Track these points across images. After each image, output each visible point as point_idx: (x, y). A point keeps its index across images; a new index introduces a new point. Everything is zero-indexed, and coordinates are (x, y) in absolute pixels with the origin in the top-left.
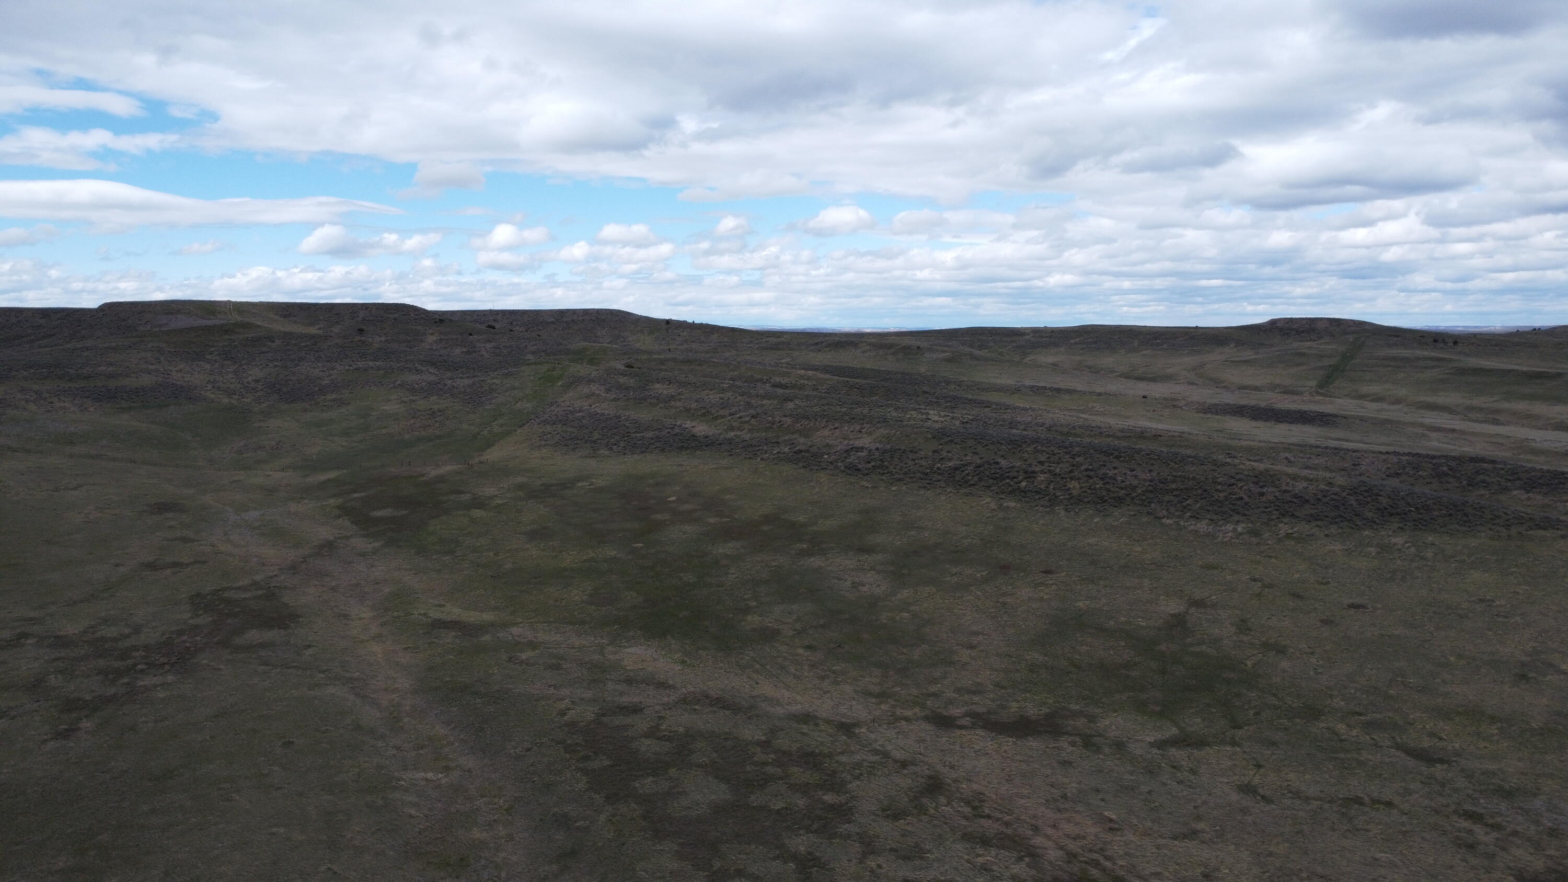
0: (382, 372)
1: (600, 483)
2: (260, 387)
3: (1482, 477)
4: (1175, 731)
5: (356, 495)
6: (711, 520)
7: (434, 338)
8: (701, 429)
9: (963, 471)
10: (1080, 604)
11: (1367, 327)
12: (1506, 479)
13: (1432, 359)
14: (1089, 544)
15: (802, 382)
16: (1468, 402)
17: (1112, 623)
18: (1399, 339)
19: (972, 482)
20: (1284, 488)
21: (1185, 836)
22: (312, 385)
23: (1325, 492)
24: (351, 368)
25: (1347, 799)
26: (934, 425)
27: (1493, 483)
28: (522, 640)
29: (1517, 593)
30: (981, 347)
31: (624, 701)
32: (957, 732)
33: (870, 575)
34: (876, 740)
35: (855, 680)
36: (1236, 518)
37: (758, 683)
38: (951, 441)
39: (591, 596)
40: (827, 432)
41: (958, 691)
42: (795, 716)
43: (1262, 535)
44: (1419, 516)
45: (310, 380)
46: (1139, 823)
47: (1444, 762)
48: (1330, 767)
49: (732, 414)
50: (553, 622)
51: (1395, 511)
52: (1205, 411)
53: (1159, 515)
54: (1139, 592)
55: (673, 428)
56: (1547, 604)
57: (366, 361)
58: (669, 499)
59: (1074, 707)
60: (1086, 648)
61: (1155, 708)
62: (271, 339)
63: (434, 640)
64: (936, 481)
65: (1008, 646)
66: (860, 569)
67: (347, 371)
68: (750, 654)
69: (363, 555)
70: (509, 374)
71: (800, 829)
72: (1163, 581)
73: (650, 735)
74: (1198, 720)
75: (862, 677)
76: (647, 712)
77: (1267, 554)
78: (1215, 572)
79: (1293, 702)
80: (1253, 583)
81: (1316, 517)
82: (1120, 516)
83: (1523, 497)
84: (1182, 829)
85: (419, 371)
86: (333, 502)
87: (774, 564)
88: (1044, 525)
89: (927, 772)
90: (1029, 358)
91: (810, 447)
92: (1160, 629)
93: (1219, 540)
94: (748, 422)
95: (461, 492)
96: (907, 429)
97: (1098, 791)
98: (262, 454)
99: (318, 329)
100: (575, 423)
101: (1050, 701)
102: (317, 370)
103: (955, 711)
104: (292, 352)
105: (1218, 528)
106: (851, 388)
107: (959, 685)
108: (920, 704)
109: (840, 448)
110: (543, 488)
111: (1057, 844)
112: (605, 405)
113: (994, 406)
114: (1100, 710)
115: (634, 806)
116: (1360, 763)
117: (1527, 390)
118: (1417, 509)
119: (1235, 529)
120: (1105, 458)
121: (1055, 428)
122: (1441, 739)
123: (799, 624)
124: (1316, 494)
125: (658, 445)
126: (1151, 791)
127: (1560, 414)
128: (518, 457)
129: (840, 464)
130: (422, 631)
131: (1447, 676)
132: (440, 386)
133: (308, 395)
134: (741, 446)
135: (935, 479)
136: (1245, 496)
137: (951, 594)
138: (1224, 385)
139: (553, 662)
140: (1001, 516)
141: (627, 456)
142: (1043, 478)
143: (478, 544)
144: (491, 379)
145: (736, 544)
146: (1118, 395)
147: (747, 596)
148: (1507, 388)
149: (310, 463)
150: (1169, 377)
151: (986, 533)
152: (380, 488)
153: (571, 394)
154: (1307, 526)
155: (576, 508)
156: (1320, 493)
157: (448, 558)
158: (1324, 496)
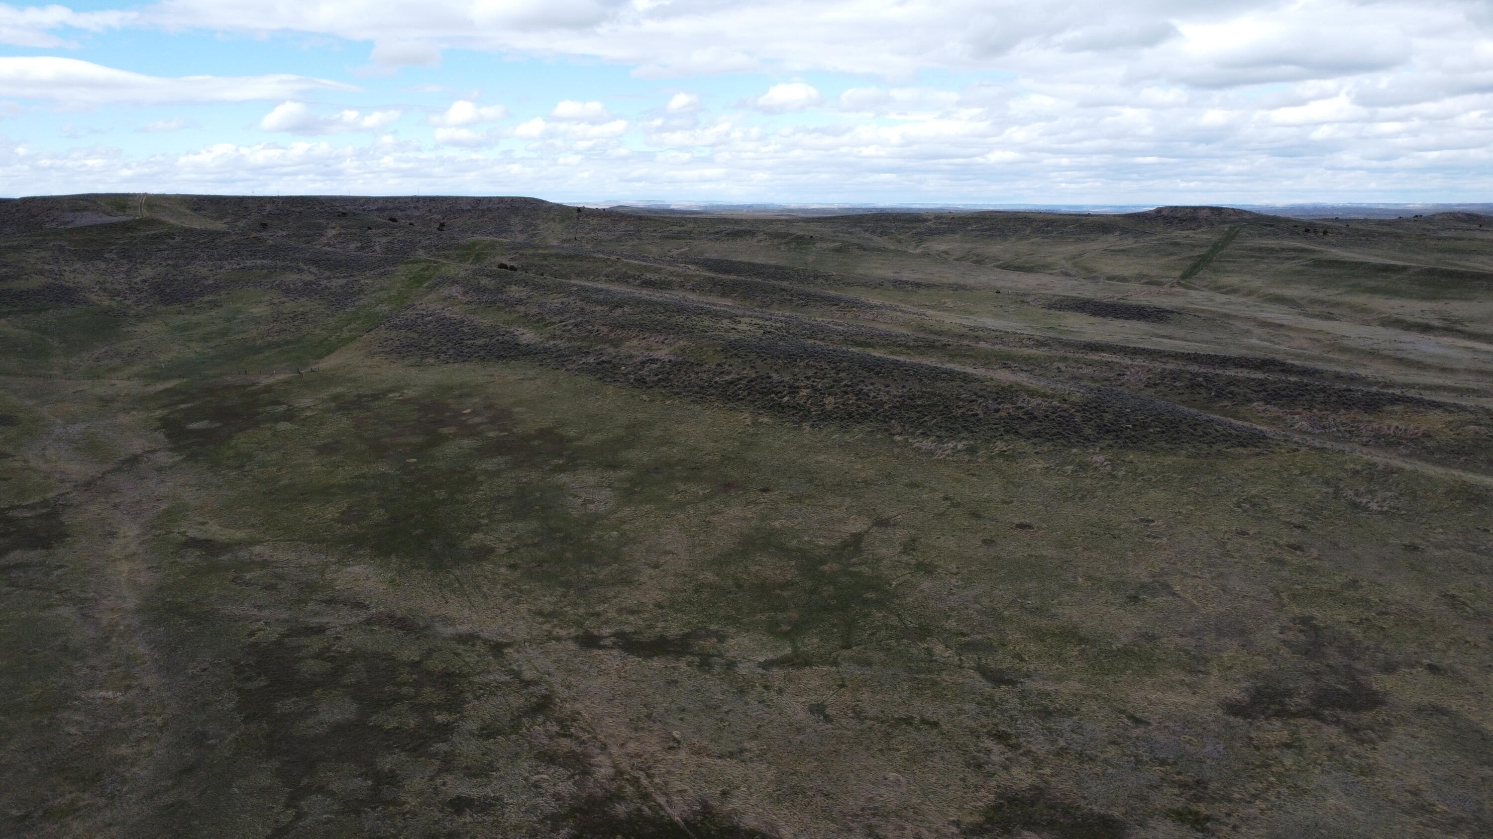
0: (265, 271)
1: (410, 393)
2: (146, 288)
3: (1232, 388)
4: (788, 650)
5: (183, 406)
6: (491, 434)
7: (334, 232)
8: (528, 336)
9: (736, 385)
10: (777, 524)
11: (1247, 216)
12: (1253, 390)
13: (1295, 250)
14: (817, 462)
15: (671, 278)
16: (1314, 295)
17: (795, 542)
18: (1272, 228)
19: (741, 397)
20: (1019, 404)
21: (731, 755)
22: (195, 285)
23: (1056, 408)
24: (238, 267)
25: (900, 719)
26: (733, 336)
27: (1239, 394)
28: (258, 559)
29: (1180, 513)
30: (882, 234)
31: (314, 621)
32: (596, 652)
33: (604, 492)
34: (518, 660)
35: (536, 599)
36: (962, 435)
37: (447, 602)
38: (736, 355)
39: (343, 513)
40: (635, 342)
41: (620, 611)
42: (460, 636)
43: (977, 452)
44: (1133, 433)
45: (194, 280)
46: (698, 742)
47: (1011, 683)
48: (906, 687)
49: (561, 321)
50: (296, 540)
51: (1113, 428)
52: (1051, 307)
53: (893, 432)
54: (836, 510)
55: (504, 335)
56: (1201, 525)
57: (254, 259)
58: (464, 412)
59: (713, 627)
60: (757, 568)
61: (785, 628)
62: (171, 236)
63: (178, 559)
64: (709, 395)
65: (689, 565)
66: (599, 486)
67: (233, 270)
68: (458, 573)
69: (160, 470)
70: (384, 274)
71: (397, 747)
72: (863, 499)
73: (318, 656)
74: (815, 640)
75: (545, 596)
76: (328, 632)
77: (972, 472)
78: (915, 490)
79: (911, 622)
80: (943, 502)
81: (1037, 434)
82: (858, 432)
83: (1260, 409)
84: (733, 748)
85: (300, 271)
86: (159, 413)
87: (525, 480)
88: (786, 441)
89: (544, 692)
90: (923, 246)
91: (615, 357)
92: (834, 549)
93: (936, 458)
94: (570, 330)
95: (279, 403)
96: (704, 340)
97: (683, 710)
98: (117, 361)
99: (225, 223)
100: (420, 328)
101: (695, 621)
102: (206, 269)
103: (606, 631)
104: (188, 250)
105: (941, 446)
106: (715, 284)
107: (624, 605)
108: (579, 624)
109: (639, 359)
110: (356, 399)
111: (613, 762)
112: (456, 309)
113: (842, 304)
114: (735, 630)
115: (265, 725)
116: (935, 683)
117: (1372, 283)
118: (1134, 426)
119: (956, 446)
120: (865, 374)
121: (854, 337)
122: (1022, 660)
123: (515, 543)
124: (1046, 411)
125: (482, 353)
126: (730, 710)
127: (1393, 308)
128: (350, 365)
129: (632, 376)
130: (172, 550)
131: (1066, 597)
132: (314, 286)
133: (187, 296)
134: (554, 356)
135: (709, 393)
136: (980, 413)
137: (666, 512)
138: (1096, 274)
139: (273, 582)
140: (752, 432)
141: (449, 365)
142: (804, 394)
143: (268, 459)
144: (365, 279)
145: (501, 459)
146: (974, 290)
147: (483, 514)
148: (1354, 281)
149: (157, 371)
150: (1047, 266)
151: (730, 449)
152: (208, 399)
153: (430, 297)
154: (1024, 443)
155: (376, 421)
156: (1051, 409)
157: (235, 473)
158: (1054, 413)
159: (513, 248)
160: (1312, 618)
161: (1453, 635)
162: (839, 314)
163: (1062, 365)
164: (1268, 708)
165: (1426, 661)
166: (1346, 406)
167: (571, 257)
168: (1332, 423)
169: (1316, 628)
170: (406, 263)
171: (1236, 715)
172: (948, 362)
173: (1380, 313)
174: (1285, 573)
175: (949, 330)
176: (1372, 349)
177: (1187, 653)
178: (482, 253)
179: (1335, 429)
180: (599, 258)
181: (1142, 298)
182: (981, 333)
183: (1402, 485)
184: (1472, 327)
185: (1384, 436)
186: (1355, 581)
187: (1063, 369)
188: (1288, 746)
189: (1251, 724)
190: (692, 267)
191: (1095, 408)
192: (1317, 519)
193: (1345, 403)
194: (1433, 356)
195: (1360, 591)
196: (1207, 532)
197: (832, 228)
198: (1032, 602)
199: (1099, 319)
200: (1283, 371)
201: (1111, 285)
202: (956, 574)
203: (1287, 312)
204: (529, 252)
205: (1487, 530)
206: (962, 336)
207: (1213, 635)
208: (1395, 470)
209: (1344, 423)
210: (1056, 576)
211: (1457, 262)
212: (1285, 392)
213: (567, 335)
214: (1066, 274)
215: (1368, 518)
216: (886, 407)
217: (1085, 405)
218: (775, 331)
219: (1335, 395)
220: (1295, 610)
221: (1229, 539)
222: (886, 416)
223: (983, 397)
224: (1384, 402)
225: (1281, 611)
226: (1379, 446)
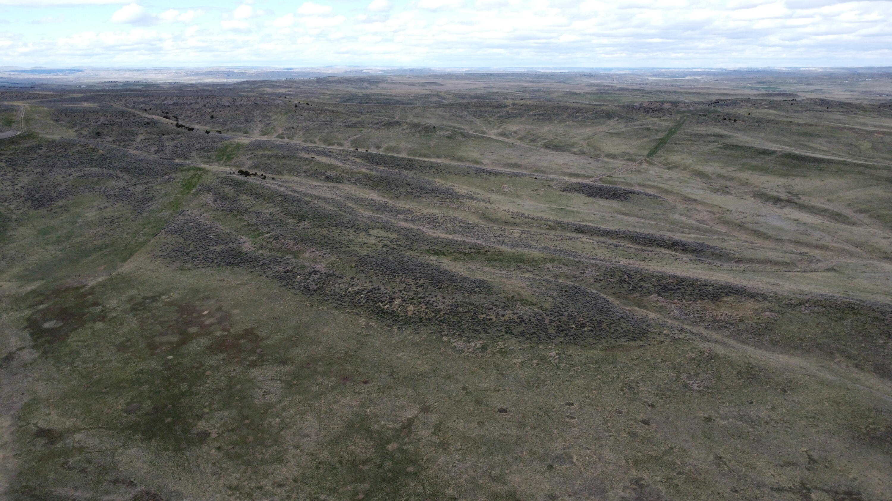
0: (96, 179)
1: (175, 296)
2: (23, 193)
3: (642, 283)
5: (41, 307)
6: (218, 334)
7: (142, 137)
8: (247, 244)
9: (360, 295)
10: (368, 411)
12: (653, 285)
13: (715, 135)
16: (720, 171)
18: (705, 117)
19: (362, 304)
22: (53, 191)
23: (536, 314)
24: (80, 174)
26: (364, 252)
27: (645, 288)
28: (78, 446)
29: (589, 396)
30: (480, 116)
33: (276, 385)
35: (229, 476)
36: (481, 336)
37: (180, 479)
38: (362, 271)
39: (128, 404)
40: (307, 254)
43: (486, 349)
44: (576, 332)
45: (53, 187)
49: (268, 233)
50: (101, 428)
51: (565, 328)
52: (565, 190)
53: (443, 333)
54: (402, 399)
55: (233, 243)
56: (598, 406)
57: (91, 167)
58: (204, 313)
60: (353, 447)
61: (361, 496)
62: (39, 147)
63: (32, 448)
64: (344, 302)
65: (316, 446)
66: (274, 379)
67: (78, 176)
68: (188, 454)
69: (25, 366)
70: (169, 180)
72: (418, 390)
75: (234, 473)
77: (482, 366)
78: (448, 382)
79: (429, 490)
80: (462, 391)
81: (522, 334)
82: (424, 333)
83: (655, 299)
85: (118, 177)
86: (27, 313)
87: (233, 374)
88: (383, 341)
90: (503, 127)
91: (295, 267)
92: (397, 431)
93: (463, 354)
94: (272, 242)
95: (96, 304)
96: (346, 257)
99: (75, 131)
100: (186, 233)
101: (313, 492)
102: (61, 176)
104: (50, 158)
105: (468, 345)
106: (369, 179)
107: (276, 480)
109: (308, 270)
110: (142, 300)
112: (207, 215)
113: (441, 196)
117: (754, 163)
118: (576, 326)
119: (476, 345)
120: (433, 289)
121: (435, 247)
123: (222, 429)
124: (530, 316)
125: (220, 258)
127: (762, 183)
128: (141, 268)
129: (302, 284)
130: (29, 440)
131: (515, 467)
132: (126, 192)
133: (48, 201)
134: (260, 264)
135: (344, 301)
136: (493, 317)
137: (309, 402)
138: (598, 152)
139: (84, 466)
140: (364, 333)
141: (199, 270)
142: (397, 303)
143: (88, 356)
144: (156, 185)
145: (221, 356)
146: (522, 177)
147: (207, 404)
148: (744, 160)
149: (28, 273)
150: (572, 145)
151: (351, 348)
152: (56, 300)
153: (194, 203)
154: (514, 342)
155: (152, 321)
156: (533, 314)
157: (68, 368)
158: (534, 317)
159: (250, 150)
160: (642, 479)
161: (713, 489)
162: (438, 204)
163: (549, 265)
166: (702, 297)
167: (285, 157)
168: (692, 311)
169: (642, 486)
170: (183, 171)
172: (486, 266)
173: (755, 187)
174: (635, 444)
175: (500, 217)
176: (742, 222)
178: (231, 154)
179: (692, 316)
180: (301, 158)
181: (621, 176)
182: (518, 221)
183: (715, 369)
184: (804, 200)
185: (718, 321)
186: (671, 448)
187: (551, 269)
190: (358, 160)
191: (558, 312)
192: (662, 398)
193: (701, 295)
194: (775, 228)
195: (672, 456)
196: (600, 412)
197: (451, 112)
198: (495, 472)
199: (591, 199)
200: (683, 250)
201: (606, 162)
202: (459, 450)
203: (701, 187)
204: (260, 153)
205: (752, 403)
206: (507, 223)
207: (587, 494)
208: (713, 357)
209: (698, 311)
210: (513, 450)
211: (806, 143)
212: (670, 286)
213: (270, 246)
214: (582, 153)
215: (690, 396)
216: (442, 313)
217: (552, 311)
218: (390, 243)
219: (697, 289)
220: (634, 473)
221: (611, 417)
222: (441, 321)
223: (496, 305)
224: (723, 295)
225: (626, 474)
226: (714, 329)
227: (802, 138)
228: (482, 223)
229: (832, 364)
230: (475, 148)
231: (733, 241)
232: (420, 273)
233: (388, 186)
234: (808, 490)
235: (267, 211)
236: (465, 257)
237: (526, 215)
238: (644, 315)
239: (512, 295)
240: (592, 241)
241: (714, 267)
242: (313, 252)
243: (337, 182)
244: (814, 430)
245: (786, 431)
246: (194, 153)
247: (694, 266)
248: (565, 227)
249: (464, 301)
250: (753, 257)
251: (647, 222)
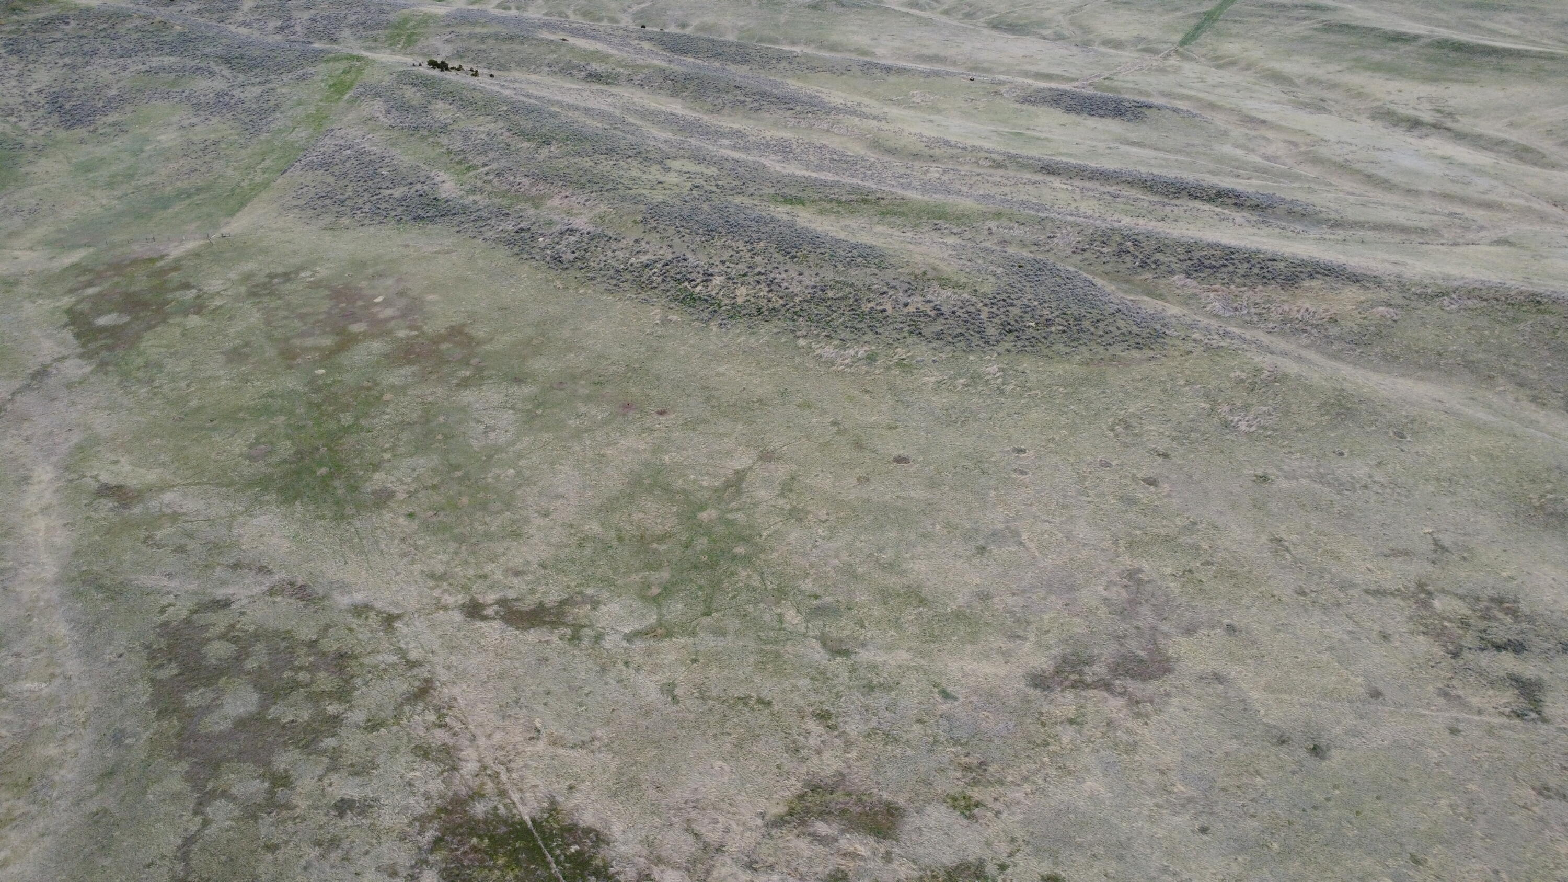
0: (173, 76)
1: (323, 272)
2: (43, 102)
3: (1158, 256)
4: (653, 619)
5: (90, 291)
6: (402, 334)
8: (448, 185)
9: (651, 269)
10: (667, 458)
12: (1178, 259)
14: (718, 374)
16: (1314, 71)
17: (680, 481)
19: (654, 285)
20: (929, 297)
21: (583, 745)
22: (97, 97)
23: (964, 302)
24: (143, 68)
25: (739, 698)
26: (658, 196)
27: (1163, 263)
28: (168, 511)
29: (1053, 439)
31: (221, 593)
32: (479, 624)
33: (506, 416)
34: (406, 636)
35: (430, 558)
36: (866, 338)
37: (346, 563)
38: (655, 228)
39: (251, 447)
40: (556, 202)
41: (506, 571)
42: (356, 607)
43: (876, 361)
44: (1034, 334)
45: (96, 90)
46: (556, 730)
47: (846, 653)
48: (751, 661)
49: (485, 165)
50: (206, 483)
51: (1017, 326)
52: (1026, 100)
53: (798, 333)
54: (726, 440)
55: (424, 183)
56: (1069, 455)
57: (161, 55)
58: (377, 300)
59: (589, 591)
60: (641, 515)
61: (655, 591)
62: (64, 20)
63: (92, 514)
64: (623, 282)
65: (577, 513)
66: (502, 407)
67: (139, 72)
68: (358, 524)
69: (69, 386)
70: (302, 78)
71: (292, 744)
72: (754, 425)
73: (223, 637)
74: (680, 606)
75: (437, 553)
76: (233, 606)
77: (867, 387)
78: (807, 412)
79: (771, 583)
80: (830, 428)
81: (939, 336)
82: (766, 331)
83: (1180, 283)
84: (586, 737)
85: (212, 73)
86: (67, 301)
87: (430, 399)
88: (692, 346)
89: (426, 675)
91: (534, 223)
92: (716, 490)
93: (834, 368)
94: (492, 181)
95: (187, 286)
96: (625, 205)
97: (549, 693)
98: (18, 220)
100: (337, 167)
101: (573, 584)
102: (108, 71)
103: (491, 597)
104: (86, 40)
105: (842, 352)
106: (666, 78)
107: (510, 564)
108: (466, 588)
109: (558, 227)
110: (267, 280)
111: (479, 755)
112: (375, 137)
113: (798, 108)
114: (608, 595)
115: (175, 722)
116: (778, 656)
117: (1377, 56)
118: (1037, 324)
119: (857, 353)
121: (785, 191)
122: (863, 626)
123: (415, 485)
124: (954, 306)
125: (400, 209)
126: (590, 692)
127: (1390, 93)
128: (262, 227)
129: (549, 252)
130: (85, 502)
131: (920, 549)
132: (227, 98)
133: (89, 115)
134: (472, 218)
135: (623, 279)
136: (889, 308)
137: (563, 443)
138: (1091, 36)
139: (183, 542)
140: (659, 333)
141: (363, 228)
142: (718, 282)
143: (178, 369)
144: (281, 87)
145: (409, 370)
146: (947, 77)
147: (387, 446)
148: (1360, 53)
149: (62, 236)
150: (1041, 24)
151: (635, 357)
152: (116, 279)
153: (352, 116)
154: (924, 348)
155: (286, 313)
156: (959, 303)
157: (145, 390)
158: (962, 308)
159: (448, 25)
160: (1140, 570)
161: (1263, 588)
162: (792, 121)
163: (992, 224)
164: (1067, 678)
165: (1226, 621)
166: (1265, 280)
167: (511, 38)
168: (1245, 304)
169: (1140, 582)
170: (327, 61)
171: (1036, 686)
172: (878, 223)
173: (1376, 100)
175: (905, 146)
176: (1347, 161)
177: (1013, 613)
178: (413, 34)
179: (1245, 312)
180: (542, 40)
181: (1130, 78)
182: (937, 152)
183: (1279, 398)
184: (1464, 124)
185: (1291, 320)
186: (1195, 524)
187: (994, 230)
188: (1071, 722)
189: (1046, 696)
190: (646, 45)
191: (1004, 300)
192: (1183, 444)
193: (1264, 277)
194: (1406, 171)
195: (1194, 536)
196: (1072, 464)
198: (887, 556)
199: (1073, 117)
200: (1236, 204)
201: (1103, 55)
202: (824, 522)
203: (1275, 99)
204: (466, 30)
205: (1342, 454)
206: (916, 156)
207: (1042, 593)
208: (1278, 378)
209: (1257, 304)
210: (917, 523)
211: (1479, 22)
212: (1209, 262)
213: (488, 188)
214: (1059, 37)
215: (1233, 441)
216: (797, 300)
217: (994, 297)
218: (704, 183)
219: (1259, 266)
220: (1127, 561)
221: (1090, 473)
222: (795, 313)
223: (894, 287)
224: (1303, 276)
225: (1113, 562)
226: (1282, 334)
227: (1472, 13)
228: (872, 156)
229: (1489, 395)
230: (861, 26)
231: (1328, 191)
232: (758, 232)
233: (702, 91)
234: (1430, 594)
235: (482, 129)
236: (840, 209)
237: (953, 143)
238: (1160, 308)
239: (923, 269)
240: (1070, 188)
241: (1290, 234)
242: (567, 197)
243: (608, 84)
244: (1448, 501)
245: (1399, 501)
246: (347, 32)
247: (1255, 231)
248: (1020, 163)
249: (837, 279)
250: (1362, 219)
251: (1172, 157)
